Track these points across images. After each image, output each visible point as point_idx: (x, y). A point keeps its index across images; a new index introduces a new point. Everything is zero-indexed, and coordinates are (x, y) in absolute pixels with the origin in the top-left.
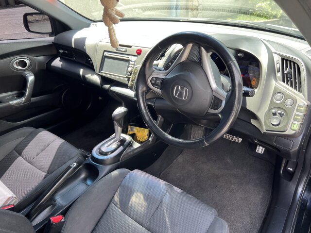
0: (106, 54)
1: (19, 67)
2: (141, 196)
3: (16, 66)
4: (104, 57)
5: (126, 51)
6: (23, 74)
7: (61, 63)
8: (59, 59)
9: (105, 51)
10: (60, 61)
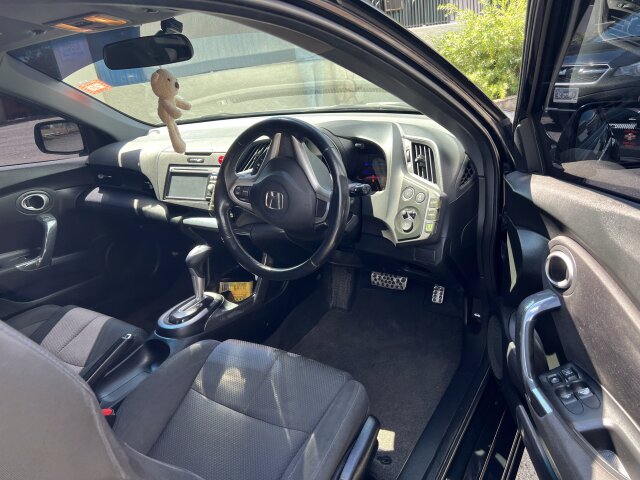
0: (172, 169)
1: (31, 208)
2: (237, 372)
3: (25, 206)
4: (170, 175)
5: (202, 162)
6: (37, 219)
7: (102, 195)
8: (98, 189)
9: (170, 165)
10: (100, 192)
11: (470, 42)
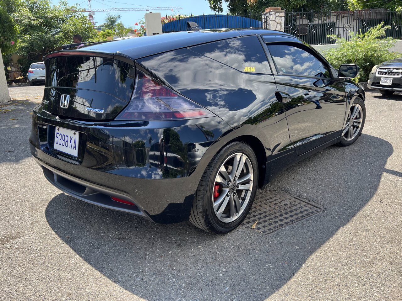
11: (343, 54)
